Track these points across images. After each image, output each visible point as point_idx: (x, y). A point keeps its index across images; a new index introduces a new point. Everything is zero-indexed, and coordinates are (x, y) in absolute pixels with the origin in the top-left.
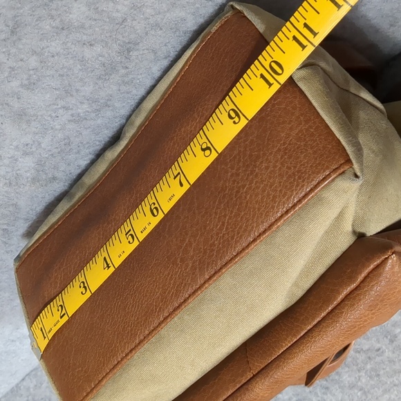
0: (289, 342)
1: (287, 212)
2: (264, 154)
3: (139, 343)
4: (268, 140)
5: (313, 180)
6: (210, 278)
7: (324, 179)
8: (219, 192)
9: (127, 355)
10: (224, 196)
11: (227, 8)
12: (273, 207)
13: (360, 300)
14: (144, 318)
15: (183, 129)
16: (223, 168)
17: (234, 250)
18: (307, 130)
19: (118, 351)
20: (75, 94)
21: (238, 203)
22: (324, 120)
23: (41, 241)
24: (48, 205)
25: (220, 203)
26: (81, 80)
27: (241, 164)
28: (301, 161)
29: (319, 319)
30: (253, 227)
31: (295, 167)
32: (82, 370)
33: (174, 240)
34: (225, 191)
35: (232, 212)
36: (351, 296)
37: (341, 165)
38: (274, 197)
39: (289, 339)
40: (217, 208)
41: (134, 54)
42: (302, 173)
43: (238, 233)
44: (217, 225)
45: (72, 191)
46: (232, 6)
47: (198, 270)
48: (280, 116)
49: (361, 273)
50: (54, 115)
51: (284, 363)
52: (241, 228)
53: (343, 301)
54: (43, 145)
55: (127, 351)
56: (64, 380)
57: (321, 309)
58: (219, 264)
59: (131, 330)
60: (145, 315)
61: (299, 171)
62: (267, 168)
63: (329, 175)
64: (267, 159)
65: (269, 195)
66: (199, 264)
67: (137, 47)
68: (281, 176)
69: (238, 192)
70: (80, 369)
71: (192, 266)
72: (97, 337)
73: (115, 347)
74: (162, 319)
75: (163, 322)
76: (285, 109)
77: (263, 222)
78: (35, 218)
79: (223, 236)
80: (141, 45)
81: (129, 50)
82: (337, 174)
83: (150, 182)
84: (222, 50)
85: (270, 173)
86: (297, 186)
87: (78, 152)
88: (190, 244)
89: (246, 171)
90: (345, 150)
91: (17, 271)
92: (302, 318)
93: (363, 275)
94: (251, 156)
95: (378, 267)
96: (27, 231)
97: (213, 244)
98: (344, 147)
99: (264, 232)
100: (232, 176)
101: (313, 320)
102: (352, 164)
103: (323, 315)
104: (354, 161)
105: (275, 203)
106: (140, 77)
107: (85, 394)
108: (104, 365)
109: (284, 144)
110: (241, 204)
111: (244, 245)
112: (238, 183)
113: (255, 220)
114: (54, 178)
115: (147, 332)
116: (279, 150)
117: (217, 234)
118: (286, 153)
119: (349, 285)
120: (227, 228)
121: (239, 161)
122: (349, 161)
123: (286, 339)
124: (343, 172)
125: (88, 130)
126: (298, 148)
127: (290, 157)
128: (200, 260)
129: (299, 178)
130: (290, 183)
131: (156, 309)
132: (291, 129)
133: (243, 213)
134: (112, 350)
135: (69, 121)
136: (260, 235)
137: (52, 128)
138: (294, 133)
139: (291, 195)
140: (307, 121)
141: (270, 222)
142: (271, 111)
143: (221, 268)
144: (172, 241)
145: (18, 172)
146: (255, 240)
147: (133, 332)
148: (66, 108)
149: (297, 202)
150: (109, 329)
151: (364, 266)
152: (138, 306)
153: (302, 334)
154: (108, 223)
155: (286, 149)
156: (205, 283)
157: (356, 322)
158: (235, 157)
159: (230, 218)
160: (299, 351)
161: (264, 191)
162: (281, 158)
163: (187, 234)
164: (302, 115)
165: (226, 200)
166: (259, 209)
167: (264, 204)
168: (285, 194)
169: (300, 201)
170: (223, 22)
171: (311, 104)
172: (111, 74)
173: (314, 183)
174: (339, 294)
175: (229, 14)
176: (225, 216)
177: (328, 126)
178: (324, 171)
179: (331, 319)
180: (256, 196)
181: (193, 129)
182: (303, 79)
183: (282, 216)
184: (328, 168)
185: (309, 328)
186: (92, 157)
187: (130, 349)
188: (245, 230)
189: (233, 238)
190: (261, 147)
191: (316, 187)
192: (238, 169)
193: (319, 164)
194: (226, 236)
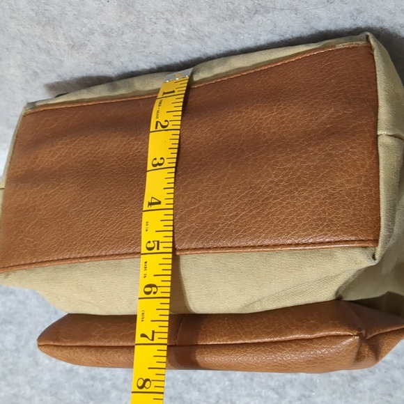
0: (223, 341)
1: (297, 245)
2: (311, 186)
3: (98, 256)
4: (323, 176)
5: (336, 236)
6: (195, 249)
7: (346, 242)
8: (251, 187)
9: (81, 258)
10: (253, 194)
11: (362, 36)
12: (288, 233)
13: (305, 351)
14: (116, 240)
15: (255, 112)
16: (269, 171)
17: (231, 242)
18: (360, 191)
19: (75, 250)
20: (185, 16)
21: (261, 208)
22: (379, 193)
23: (63, 107)
24: (86, 77)
25: (246, 196)
26: (200, 10)
27: (286, 179)
28: (338, 213)
29: (260, 341)
30: (260, 236)
31: (330, 215)
32: (33, 242)
33: (186, 197)
34: (258, 190)
35: (251, 211)
36: (300, 343)
37: (369, 240)
38: (296, 226)
39: (225, 338)
40: (240, 199)
41: (258, 17)
42: (332, 224)
43: (244, 232)
44: (230, 213)
45: (118, 83)
46: (367, 37)
47: (189, 235)
48: (346, 164)
49: (321, 331)
50: (154, 20)
51: (208, 354)
52: (249, 229)
53: (290, 341)
54: (124, 36)
55: (83, 255)
56: (11, 238)
57: (268, 334)
58: (211, 244)
59: (99, 242)
60: (119, 238)
61: (330, 220)
62: (306, 198)
63: (353, 241)
64: (311, 191)
65: (292, 220)
66: (194, 232)
67: (266, 14)
68: (313, 213)
69: (267, 199)
70: (32, 240)
71: (187, 229)
72: (64, 225)
73: (75, 245)
74: (131, 251)
75: (130, 254)
76: (355, 161)
77: (271, 238)
78: (68, 79)
79: (230, 225)
80: (270, 15)
81: (256, 12)
82: (361, 245)
83: (196, 133)
84: (335, 69)
85: (306, 204)
86: (321, 231)
87: (147, 57)
88: (198, 211)
89: (286, 187)
90: (380, 230)
91: (25, 116)
92: (247, 330)
93: (322, 334)
94: (299, 178)
95: (338, 336)
96: (52, 84)
97: (217, 225)
98: (380, 227)
99: (267, 246)
100: (272, 182)
101: (256, 338)
102: (377, 245)
103: (266, 340)
104: (380, 244)
105: (293, 231)
106: (246, 35)
107: (22, 263)
108: (55, 252)
109: (334, 189)
110: (263, 210)
111: (243, 244)
112: (273, 192)
113: (266, 231)
114: (110, 63)
115: (111, 253)
116: (326, 191)
117: (226, 220)
118: (329, 198)
119: (304, 334)
120: (237, 221)
121: (286, 175)
122: (376, 241)
123: (222, 336)
124: (366, 247)
125: (170, 47)
126: (343, 201)
127: (331, 204)
128: (197, 229)
129: (328, 226)
130: (317, 225)
131: (132, 241)
132: (348, 181)
133: (260, 219)
134: (70, 246)
135: (162, 32)
136: (261, 246)
137: (143, 29)
138: (348, 186)
139: (310, 235)
140: (365, 185)
141: (277, 242)
142: (342, 154)
143: (209, 248)
144: (183, 197)
145: (86, 42)
146: (254, 247)
147: (99, 244)
148: (168, 21)
149: (312, 243)
150: (79, 226)
151: (327, 328)
152: (118, 227)
153: (238, 342)
154: (136, 139)
155: (332, 194)
156: (188, 249)
157: (289, 364)
158: (284, 169)
159: (246, 215)
160: (227, 354)
161: (290, 214)
162: (323, 199)
163: (200, 201)
164: (365, 176)
165: (252, 199)
166: (275, 226)
167: (283, 225)
168: (307, 229)
169: (313, 244)
170: (351, 46)
171: (378, 172)
172: (226, 20)
173: (336, 239)
174: (292, 334)
175: (361, 43)
176: (243, 210)
177: (379, 201)
178: (352, 235)
179: (272, 348)
180: (281, 213)
181: (264, 118)
182: (387, 146)
183: (290, 245)
184: (356, 235)
185: (247, 342)
186: (154, 66)
187: (86, 255)
188: (252, 234)
189: (237, 232)
190: (313, 177)
191: (336, 242)
192: (281, 181)
193: (352, 227)
194: (232, 227)
